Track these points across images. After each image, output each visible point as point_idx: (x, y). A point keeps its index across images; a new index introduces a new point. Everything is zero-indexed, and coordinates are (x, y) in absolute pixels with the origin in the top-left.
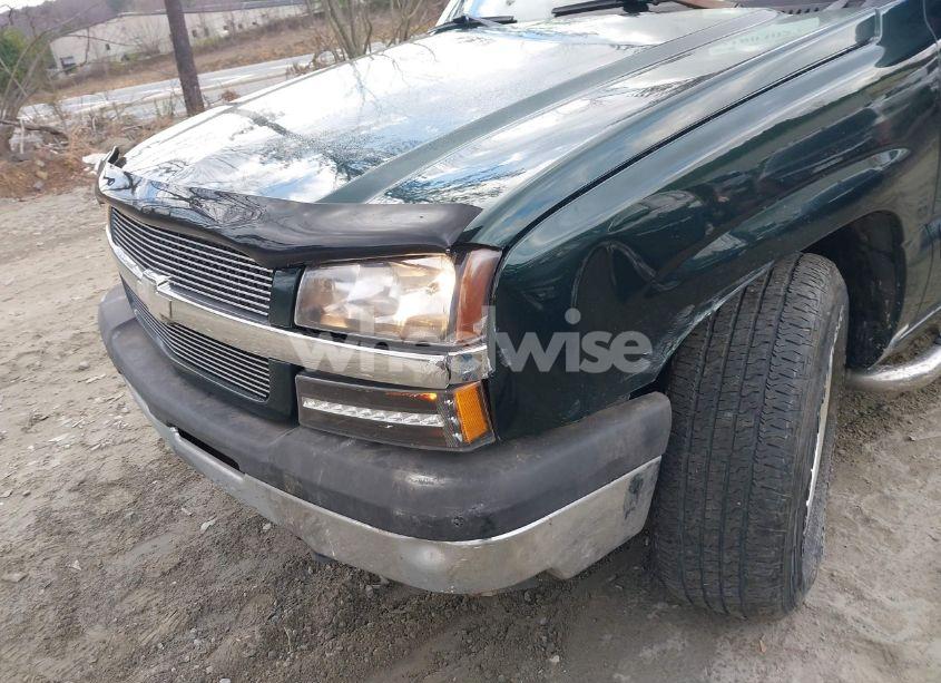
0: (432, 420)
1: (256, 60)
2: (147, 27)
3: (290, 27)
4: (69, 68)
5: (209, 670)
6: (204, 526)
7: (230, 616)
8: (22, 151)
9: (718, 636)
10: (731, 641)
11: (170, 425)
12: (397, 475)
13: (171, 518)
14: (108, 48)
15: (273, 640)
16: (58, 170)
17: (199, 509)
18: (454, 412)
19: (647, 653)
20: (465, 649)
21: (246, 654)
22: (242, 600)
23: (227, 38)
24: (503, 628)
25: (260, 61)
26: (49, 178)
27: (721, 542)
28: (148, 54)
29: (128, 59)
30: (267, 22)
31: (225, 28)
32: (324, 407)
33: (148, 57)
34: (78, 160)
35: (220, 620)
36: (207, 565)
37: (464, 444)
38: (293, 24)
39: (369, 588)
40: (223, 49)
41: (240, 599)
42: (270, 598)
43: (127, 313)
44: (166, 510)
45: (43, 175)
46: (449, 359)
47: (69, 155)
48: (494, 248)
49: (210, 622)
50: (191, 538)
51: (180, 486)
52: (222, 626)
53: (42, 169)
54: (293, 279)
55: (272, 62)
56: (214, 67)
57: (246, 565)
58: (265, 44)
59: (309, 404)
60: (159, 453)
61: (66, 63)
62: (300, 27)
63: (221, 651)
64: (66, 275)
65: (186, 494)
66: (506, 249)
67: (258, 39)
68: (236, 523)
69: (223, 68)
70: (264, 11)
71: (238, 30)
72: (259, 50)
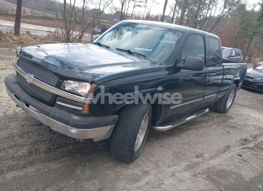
0: (80, 108)
5: (15, 156)
6: (15, 131)
7: (20, 148)
9: (118, 164)
10: (120, 165)
11: (24, 103)
12: (72, 116)
13: (6, 128)
15: (30, 153)
17: (14, 128)
18: (84, 107)
19: (105, 165)
21: (24, 154)
22: (23, 146)
23: (30, 16)
24: (79, 158)
25: (38, 25)
27: (121, 142)
30: (43, 16)
31: (30, 13)
32: (60, 103)
35: (18, 148)
36: (15, 138)
37: (84, 113)
38: (51, 19)
39: (53, 147)
40: (28, 18)
41: (23, 145)
44: (5, 126)
46: (86, 99)
48: (97, 84)
49: (15, 148)
50: (11, 133)
51: (9, 123)
52: (18, 150)
54: (62, 81)
55: (41, 26)
56: (24, 22)
57: (25, 140)
58: (40, 21)
59: (58, 103)
60: (4, 115)
62: (53, 20)
63: (18, 153)
65: (10, 124)
66: (98, 85)
67: (39, 19)
68: (23, 132)
69: (26, 23)
70: (43, 12)
71: (34, 15)
72: (38, 22)
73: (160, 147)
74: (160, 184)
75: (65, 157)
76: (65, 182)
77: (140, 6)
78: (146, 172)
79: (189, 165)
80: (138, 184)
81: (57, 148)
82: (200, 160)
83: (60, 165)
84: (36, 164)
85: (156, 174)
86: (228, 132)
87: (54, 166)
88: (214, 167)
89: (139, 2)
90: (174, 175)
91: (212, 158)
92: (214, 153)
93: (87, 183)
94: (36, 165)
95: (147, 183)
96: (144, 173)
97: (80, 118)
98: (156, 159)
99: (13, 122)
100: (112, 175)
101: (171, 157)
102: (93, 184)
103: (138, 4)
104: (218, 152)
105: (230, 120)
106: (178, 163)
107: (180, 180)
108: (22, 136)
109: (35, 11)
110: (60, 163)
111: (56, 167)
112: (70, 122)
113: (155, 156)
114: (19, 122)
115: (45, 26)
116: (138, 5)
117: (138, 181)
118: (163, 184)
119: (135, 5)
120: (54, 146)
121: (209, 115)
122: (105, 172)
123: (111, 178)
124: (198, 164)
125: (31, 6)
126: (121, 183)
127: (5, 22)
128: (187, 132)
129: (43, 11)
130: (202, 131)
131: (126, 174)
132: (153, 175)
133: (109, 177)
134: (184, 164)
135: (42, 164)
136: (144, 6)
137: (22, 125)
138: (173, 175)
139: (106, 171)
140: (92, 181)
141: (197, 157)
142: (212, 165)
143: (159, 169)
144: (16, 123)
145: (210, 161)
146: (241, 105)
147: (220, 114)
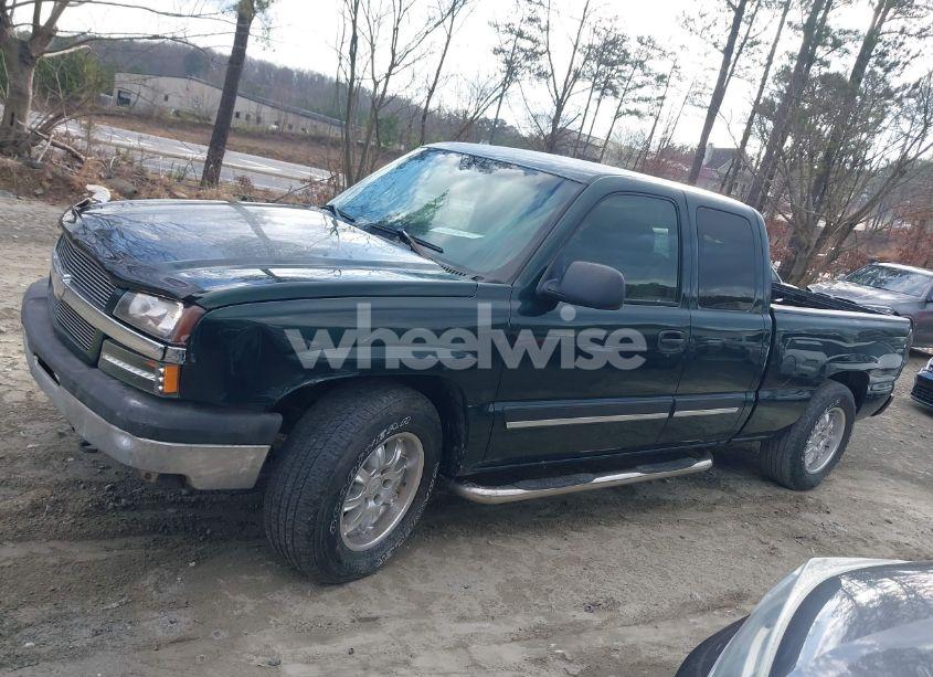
0: (152, 377)
1: (289, 159)
2: (209, 97)
3: (332, 144)
4: (123, 101)
6: (30, 446)
7: (17, 492)
8: (39, 161)
9: (289, 582)
10: (295, 586)
11: (35, 354)
12: (126, 399)
13: (11, 435)
14: (166, 98)
15: (36, 508)
16: (62, 186)
17: (33, 436)
18: (162, 375)
19: (245, 577)
20: (147, 547)
21: (15, 509)
23: (273, 132)
25: (291, 161)
26: (50, 189)
28: (198, 118)
29: (178, 115)
30: (313, 133)
31: (276, 123)
32: (110, 359)
33: (197, 121)
34: (83, 185)
36: (19, 464)
37: (161, 393)
40: (265, 139)
41: (29, 486)
42: (48, 492)
43: (44, 292)
44: (10, 430)
45: (47, 185)
46: (167, 350)
47: (76, 179)
48: (204, 308)
50: (18, 449)
51: (27, 421)
53: (49, 181)
54: (122, 293)
57: (43, 472)
58: (302, 150)
59: (107, 358)
60: (24, 398)
61: (122, 95)
64: (23, 266)
65: (28, 426)
66: (208, 310)
67: (300, 144)
68: (51, 451)
70: (314, 123)
71: (286, 129)
72: (296, 152)
73: (472, 557)
74: (394, 664)
75: (135, 535)
76: (89, 602)
77: (637, 113)
78: (367, 620)
79: (538, 627)
80: (317, 648)
81: (125, 508)
82: (596, 618)
83: (105, 555)
84: (34, 539)
85: (401, 632)
86: (773, 551)
87: (84, 553)
88: (634, 649)
89: (634, 100)
90: (465, 647)
91: (647, 620)
92: (666, 606)
93: (156, 615)
94: (33, 543)
95: (351, 652)
96: (360, 620)
97: (146, 406)
98: (430, 590)
99: (41, 420)
100: (248, 608)
101: (493, 593)
102: (172, 623)
103: (632, 106)
104: (684, 605)
105: (806, 515)
106: (505, 613)
107: (476, 664)
108: (41, 460)
109: (291, 118)
110: (108, 550)
111: (90, 557)
112: (118, 414)
113: (433, 581)
114: (56, 424)
115: (315, 165)
116: (632, 109)
117: (323, 640)
118: (406, 663)
119: (622, 109)
120: (118, 499)
121: (731, 486)
122: (230, 597)
123: (239, 617)
124: (578, 629)
125: (280, 103)
126: (265, 635)
127: (188, 147)
128: (606, 529)
129: (315, 119)
130: (667, 531)
131: (296, 612)
132: (390, 634)
133: (235, 613)
134: (521, 621)
135: (52, 544)
136: (651, 115)
137: (60, 434)
138: (462, 645)
139: (235, 595)
140: (174, 615)
141: (589, 609)
142: (630, 641)
143: (422, 621)
144: (47, 425)
145: (635, 629)
146: (893, 474)
147: (782, 492)
